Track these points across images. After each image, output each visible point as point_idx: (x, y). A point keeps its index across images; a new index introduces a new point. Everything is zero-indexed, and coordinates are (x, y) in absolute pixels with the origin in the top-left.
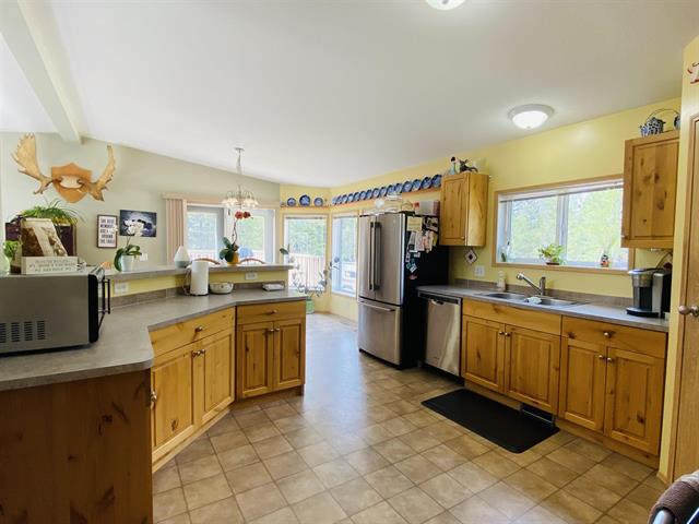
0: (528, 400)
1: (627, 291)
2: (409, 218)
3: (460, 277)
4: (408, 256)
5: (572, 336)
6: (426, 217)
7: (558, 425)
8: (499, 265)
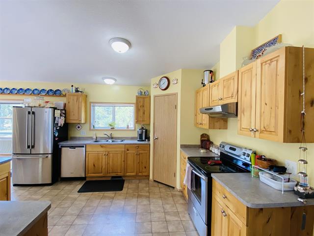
0: (114, 175)
1: (136, 135)
2: (56, 110)
3: (72, 136)
4: (55, 129)
5: (128, 150)
6: (61, 110)
7: (124, 179)
8: (93, 130)
